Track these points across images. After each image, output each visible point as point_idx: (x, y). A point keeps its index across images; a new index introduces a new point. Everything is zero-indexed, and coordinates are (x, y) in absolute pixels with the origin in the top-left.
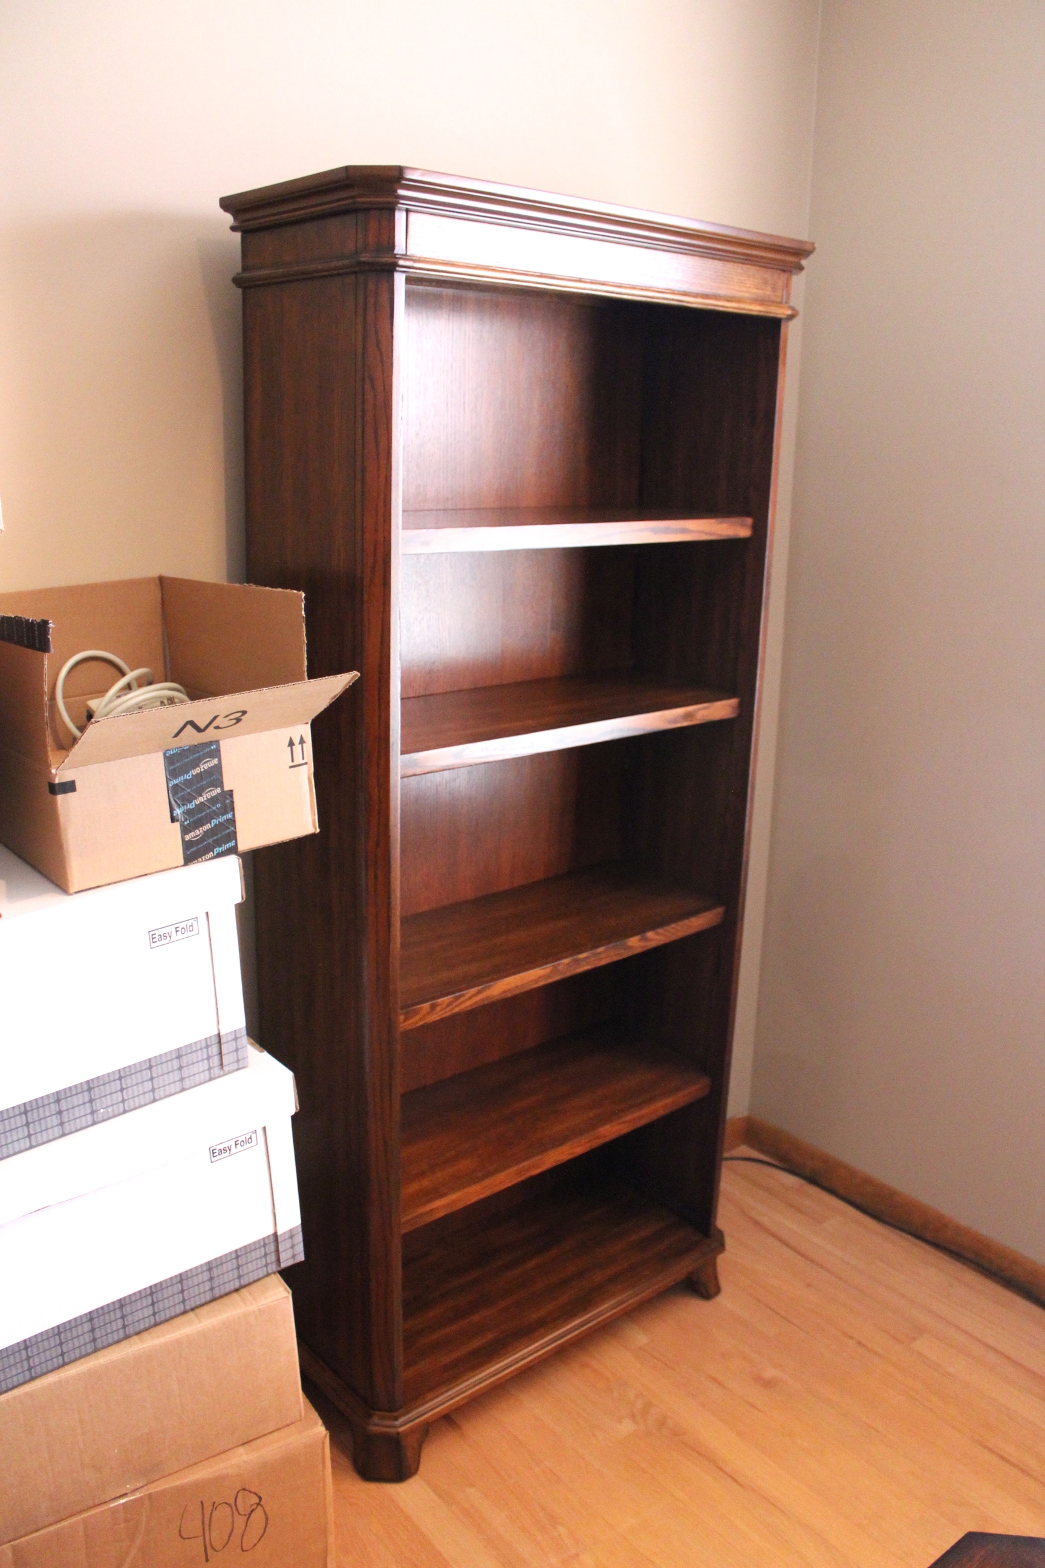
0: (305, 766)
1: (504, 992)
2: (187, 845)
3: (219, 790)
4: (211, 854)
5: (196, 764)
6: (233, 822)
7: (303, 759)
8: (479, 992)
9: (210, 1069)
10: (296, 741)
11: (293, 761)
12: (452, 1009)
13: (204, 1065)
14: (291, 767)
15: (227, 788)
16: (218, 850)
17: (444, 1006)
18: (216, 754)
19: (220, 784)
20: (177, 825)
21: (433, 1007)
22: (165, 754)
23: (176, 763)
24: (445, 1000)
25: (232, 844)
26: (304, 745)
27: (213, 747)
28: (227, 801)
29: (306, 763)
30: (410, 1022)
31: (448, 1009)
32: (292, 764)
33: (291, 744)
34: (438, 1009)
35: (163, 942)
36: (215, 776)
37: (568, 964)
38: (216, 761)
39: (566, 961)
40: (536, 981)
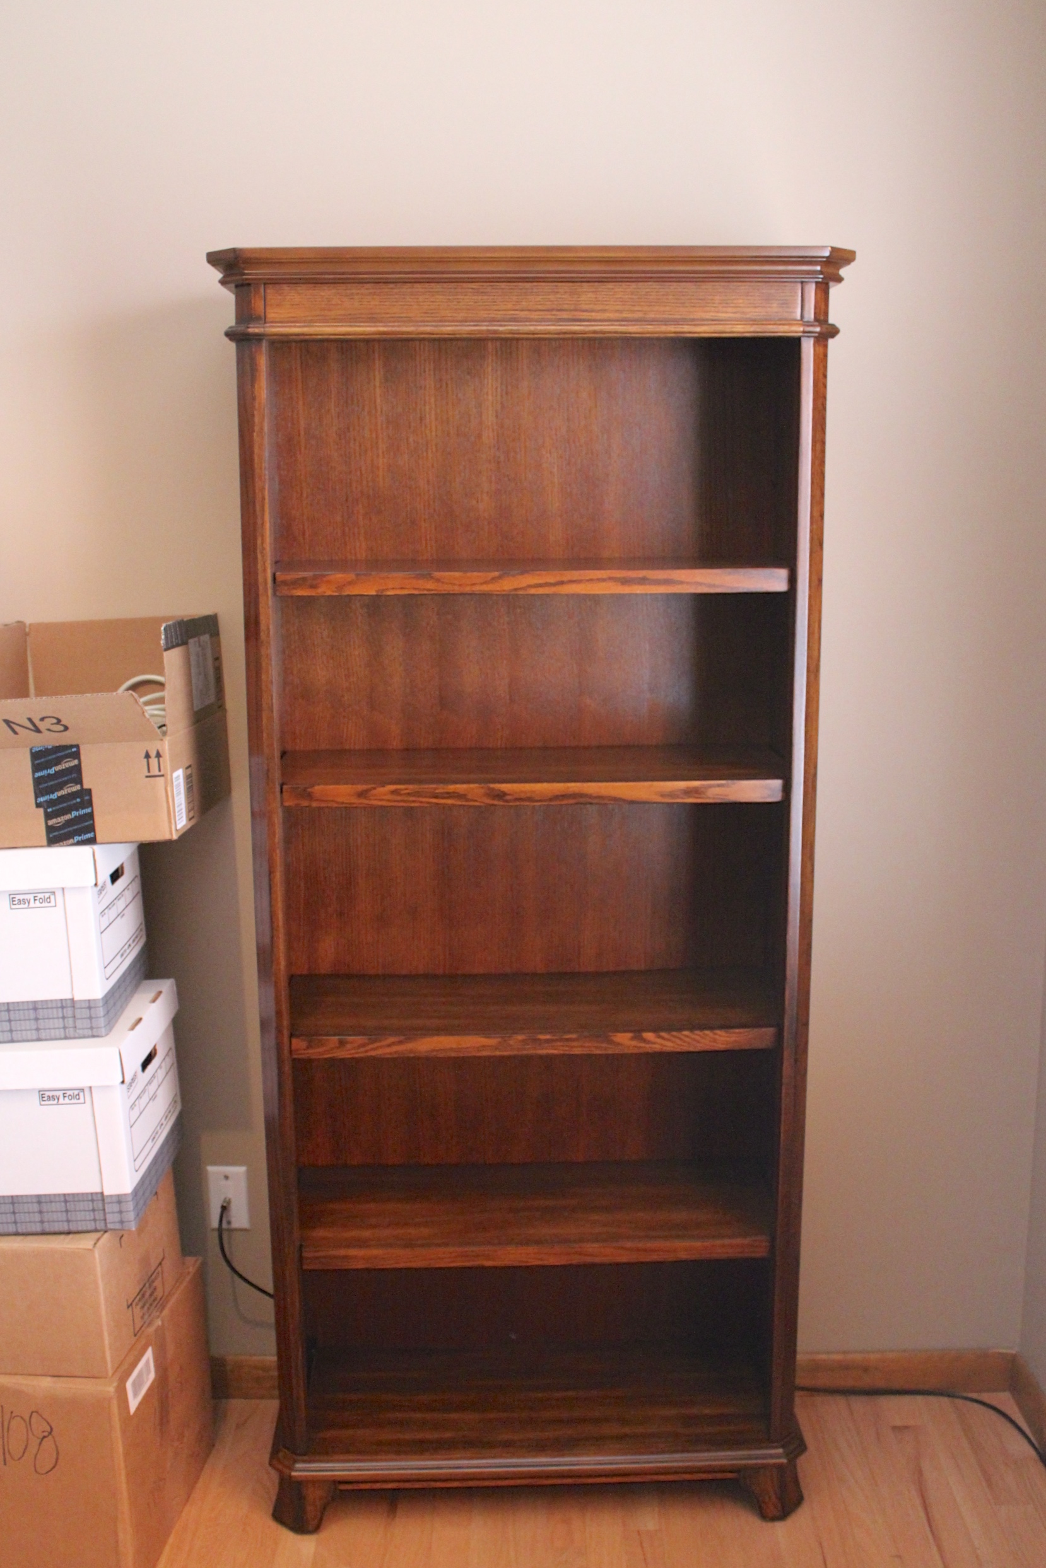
0: (162, 778)
1: (433, 1051)
2: (50, 829)
3: (78, 787)
4: (71, 841)
5: (58, 762)
6: (91, 816)
7: (160, 770)
8: (400, 1042)
9: (65, 1028)
10: (153, 754)
11: (149, 771)
12: (367, 1051)
13: (60, 1023)
14: (147, 777)
15: (86, 786)
16: (77, 838)
17: (356, 1045)
18: (77, 755)
19: (79, 781)
20: (41, 811)
21: (342, 1043)
22: (31, 750)
23: (41, 758)
24: (359, 1039)
25: (90, 835)
26: (161, 759)
27: (74, 750)
28: (85, 798)
29: (163, 776)
30: (310, 1051)
31: (362, 1049)
32: (148, 774)
33: (147, 756)
34: (349, 1046)
35: (22, 906)
36: (76, 774)
37: (523, 1041)
38: (76, 762)
39: (520, 1037)
40: (478, 1049)
